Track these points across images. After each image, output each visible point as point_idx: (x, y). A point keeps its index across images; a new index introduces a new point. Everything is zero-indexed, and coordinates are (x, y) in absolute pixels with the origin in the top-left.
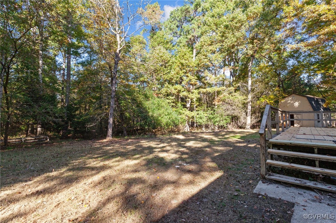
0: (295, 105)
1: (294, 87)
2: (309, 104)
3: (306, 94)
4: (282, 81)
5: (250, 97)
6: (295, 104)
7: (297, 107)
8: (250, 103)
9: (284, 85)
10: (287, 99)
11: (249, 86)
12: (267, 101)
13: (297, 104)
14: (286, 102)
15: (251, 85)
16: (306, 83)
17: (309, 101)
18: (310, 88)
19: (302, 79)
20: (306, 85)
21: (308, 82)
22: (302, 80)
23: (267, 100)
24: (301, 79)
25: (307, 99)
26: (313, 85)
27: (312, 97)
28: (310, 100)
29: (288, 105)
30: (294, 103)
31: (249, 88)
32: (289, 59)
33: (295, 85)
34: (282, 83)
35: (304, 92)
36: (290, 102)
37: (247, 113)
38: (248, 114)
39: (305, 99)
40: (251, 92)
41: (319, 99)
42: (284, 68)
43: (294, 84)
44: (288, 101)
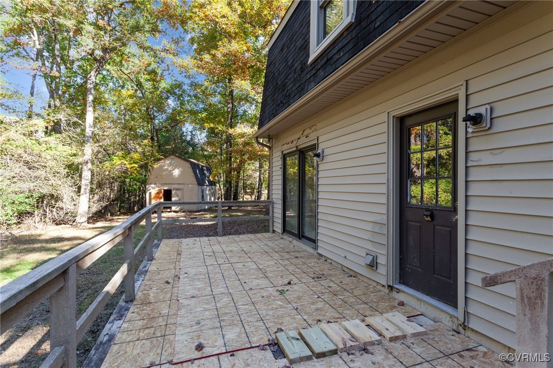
0: (174, 174)
1: (174, 144)
2: (192, 174)
3: (189, 157)
4: (157, 130)
5: (89, 150)
6: (174, 172)
7: (177, 178)
8: (90, 165)
9: (160, 139)
10: (163, 163)
11: (87, 126)
12: (125, 164)
13: (176, 172)
14: (161, 167)
15: (92, 124)
16: (190, 141)
17: (193, 169)
18: (193, 149)
19: (185, 134)
20: (188, 143)
21: (192, 139)
22: (184, 136)
23: (125, 162)
24: (183, 133)
25: (190, 166)
26: (197, 144)
27: (196, 162)
28: (194, 166)
29: (164, 173)
30: (174, 170)
31: (89, 131)
32: (169, 95)
33: (175, 141)
34: (157, 134)
35: (186, 153)
36: (167, 168)
37: (79, 188)
38: (82, 190)
39: (188, 165)
40: (91, 141)
41: (204, 166)
42: (161, 109)
43: (174, 139)
44: (164, 166)
